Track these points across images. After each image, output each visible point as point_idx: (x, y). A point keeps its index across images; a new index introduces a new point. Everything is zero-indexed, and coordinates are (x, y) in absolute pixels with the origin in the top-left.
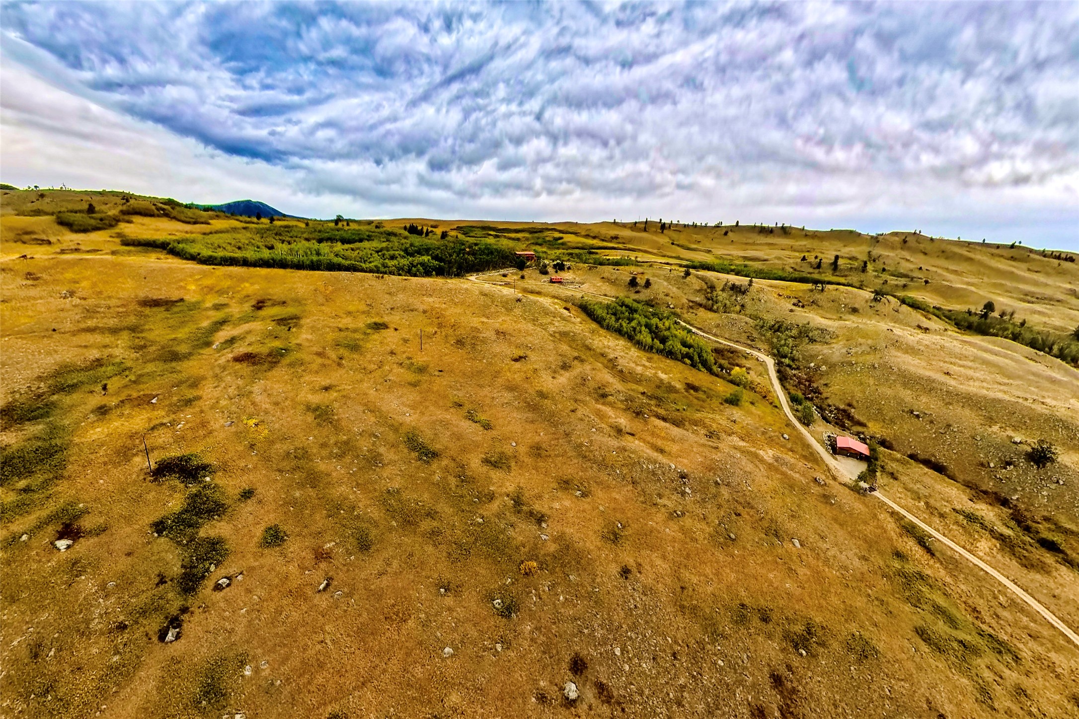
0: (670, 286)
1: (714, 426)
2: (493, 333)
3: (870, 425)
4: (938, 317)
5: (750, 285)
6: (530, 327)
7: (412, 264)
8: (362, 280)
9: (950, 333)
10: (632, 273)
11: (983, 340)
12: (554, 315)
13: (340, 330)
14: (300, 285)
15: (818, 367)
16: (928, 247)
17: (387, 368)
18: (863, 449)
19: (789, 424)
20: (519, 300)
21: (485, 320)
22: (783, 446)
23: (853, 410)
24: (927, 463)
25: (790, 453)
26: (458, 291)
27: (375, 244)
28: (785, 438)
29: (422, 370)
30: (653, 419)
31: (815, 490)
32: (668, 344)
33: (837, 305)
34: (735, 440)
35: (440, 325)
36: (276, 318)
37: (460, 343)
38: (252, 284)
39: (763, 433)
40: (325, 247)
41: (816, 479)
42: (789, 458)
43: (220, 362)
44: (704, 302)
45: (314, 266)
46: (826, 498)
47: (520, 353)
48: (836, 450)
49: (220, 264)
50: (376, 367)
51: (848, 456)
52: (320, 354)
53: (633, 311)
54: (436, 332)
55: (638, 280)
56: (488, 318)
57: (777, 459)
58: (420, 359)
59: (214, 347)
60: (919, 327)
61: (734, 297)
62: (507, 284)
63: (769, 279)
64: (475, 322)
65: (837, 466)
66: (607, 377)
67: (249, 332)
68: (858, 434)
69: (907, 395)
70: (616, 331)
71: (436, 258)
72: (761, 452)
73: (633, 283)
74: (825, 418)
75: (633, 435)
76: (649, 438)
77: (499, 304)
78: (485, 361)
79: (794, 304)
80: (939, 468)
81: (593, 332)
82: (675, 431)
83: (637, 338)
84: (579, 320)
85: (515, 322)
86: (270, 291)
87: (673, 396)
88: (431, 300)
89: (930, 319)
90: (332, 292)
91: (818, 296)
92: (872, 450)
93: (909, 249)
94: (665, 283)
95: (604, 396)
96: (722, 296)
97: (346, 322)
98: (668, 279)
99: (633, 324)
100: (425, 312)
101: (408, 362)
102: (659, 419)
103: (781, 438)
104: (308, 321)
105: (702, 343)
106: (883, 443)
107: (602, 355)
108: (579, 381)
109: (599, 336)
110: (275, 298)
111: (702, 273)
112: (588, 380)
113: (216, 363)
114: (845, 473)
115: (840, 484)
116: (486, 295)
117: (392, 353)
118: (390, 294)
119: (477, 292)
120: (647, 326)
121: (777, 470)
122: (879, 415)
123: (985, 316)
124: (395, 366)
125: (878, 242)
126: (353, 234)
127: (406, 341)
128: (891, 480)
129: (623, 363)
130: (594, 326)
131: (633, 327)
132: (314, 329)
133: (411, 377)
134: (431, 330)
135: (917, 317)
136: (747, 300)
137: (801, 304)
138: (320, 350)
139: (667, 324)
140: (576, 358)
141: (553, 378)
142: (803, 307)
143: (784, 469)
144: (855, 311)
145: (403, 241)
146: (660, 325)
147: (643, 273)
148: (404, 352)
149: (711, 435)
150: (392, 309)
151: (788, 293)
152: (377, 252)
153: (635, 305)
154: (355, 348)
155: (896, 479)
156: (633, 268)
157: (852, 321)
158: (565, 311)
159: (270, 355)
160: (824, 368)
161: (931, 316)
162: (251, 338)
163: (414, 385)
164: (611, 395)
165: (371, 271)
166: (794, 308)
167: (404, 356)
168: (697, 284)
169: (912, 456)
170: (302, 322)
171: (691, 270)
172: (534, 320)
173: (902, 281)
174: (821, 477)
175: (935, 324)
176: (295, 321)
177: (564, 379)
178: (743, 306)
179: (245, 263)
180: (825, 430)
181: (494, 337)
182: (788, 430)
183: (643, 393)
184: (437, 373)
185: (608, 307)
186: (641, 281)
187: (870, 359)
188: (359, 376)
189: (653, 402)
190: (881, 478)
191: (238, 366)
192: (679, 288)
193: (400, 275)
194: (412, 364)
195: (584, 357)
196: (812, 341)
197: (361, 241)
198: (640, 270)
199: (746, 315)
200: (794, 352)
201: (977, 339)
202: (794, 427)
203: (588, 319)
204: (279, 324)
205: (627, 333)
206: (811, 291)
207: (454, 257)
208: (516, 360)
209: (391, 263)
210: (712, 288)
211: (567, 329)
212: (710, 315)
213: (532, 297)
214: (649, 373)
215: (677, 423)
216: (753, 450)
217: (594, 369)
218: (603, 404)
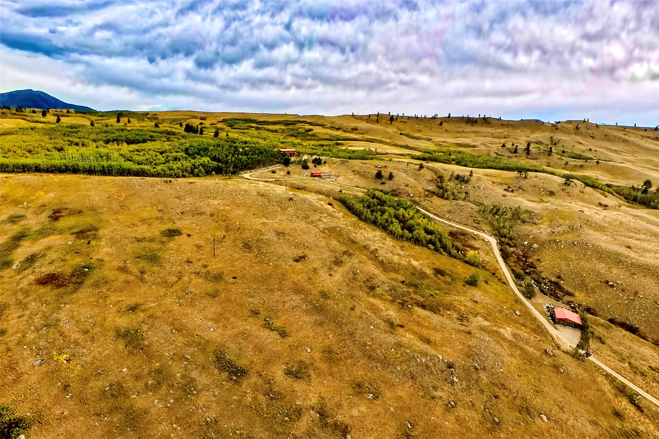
0: (409, 178)
1: (463, 308)
2: (274, 234)
3: (577, 294)
4: (612, 194)
5: (471, 175)
6: (302, 225)
7: (194, 165)
8: (152, 186)
9: (623, 208)
10: (376, 167)
11: (648, 213)
12: (322, 211)
13: (139, 241)
14: (93, 192)
15: (530, 246)
16: (595, 132)
17: (186, 278)
18: (575, 318)
19: (517, 301)
20: (291, 199)
21: (264, 220)
22: (516, 322)
23: (562, 282)
24: (623, 325)
25: (523, 328)
26: (237, 192)
27: (157, 145)
28: (516, 314)
29: (218, 278)
30: (416, 308)
31: (547, 361)
32: (415, 233)
33: (537, 189)
34: (480, 319)
35: (227, 229)
36: (73, 231)
37: (247, 246)
38: (46, 192)
39: (501, 311)
40: (113, 150)
41: (546, 351)
42: (524, 333)
43: (22, 285)
44: (437, 191)
45: (105, 172)
46: (556, 367)
47: (299, 253)
48: (555, 320)
49: (13, 172)
50: (176, 279)
51: (565, 325)
52: (123, 269)
53: (382, 203)
54: (224, 237)
55: (383, 173)
56: (267, 218)
57: (514, 335)
58: (215, 266)
59: (14, 267)
60: (600, 204)
61: (459, 186)
62: (278, 182)
63: (484, 168)
64: (257, 222)
65: (558, 336)
66: (372, 268)
67: (49, 248)
68: (569, 303)
69: (601, 267)
70: (373, 223)
71: (214, 159)
72: (502, 331)
73: (379, 176)
74: (542, 291)
75: (402, 326)
76: (415, 328)
77: (275, 204)
78: (271, 264)
79: (505, 190)
80: (633, 330)
81: (354, 225)
82: (435, 318)
83: (390, 228)
84: (341, 214)
85: (291, 221)
86: (66, 200)
87: (426, 282)
88: (216, 202)
89: (606, 197)
90: (126, 198)
91: (523, 183)
92: (583, 319)
93: (581, 134)
94: (404, 175)
95: (372, 288)
96: (451, 185)
97: (143, 231)
98: (405, 171)
99: (386, 216)
100: (212, 215)
101: (203, 270)
102: (419, 306)
103: (515, 315)
104: (106, 231)
105: (440, 229)
106: (588, 310)
107: (365, 247)
108: (351, 275)
109: (361, 229)
110: (70, 207)
111: (431, 164)
112: (358, 273)
113: (19, 287)
114: (565, 341)
115: (564, 352)
116: (263, 195)
117: (189, 262)
118: (178, 198)
119: (255, 193)
120: (396, 217)
121: (516, 346)
122: (583, 286)
123: (645, 191)
124: (193, 276)
125: (557, 129)
126: (137, 135)
127: (199, 247)
128: (601, 345)
129: (383, 254)
130: (354, 219)
131: (386, 219)
132: (113, 242)
133: (210, 287)
134: (220, 233)
135: (597, 195)
136: (469, 187)
137: (510, 189)
138: (121, 264)
139: (411, 213)
140: (345, 253)
141: (330, 275)
142: (512, 191)
143: (521, 344)
144: (552, 193)
145: (183, 141)
146: (406, 215)
147: (386, 167)
148: (199, 260)
149: (462, 318)
150: (182, 213)
151: (499, 180)
152: (161, 153)
153: (384, 197)
154: (153, 259)
155: (603, 343)
156: (375, 162)
157: (552, 203)
158: (329, 207)
159: (73, 275)
160: (535, 246)
161: (607, 194)
162: (52, 255)
163: (214, 295)
164: (378, 287)
165: (158, 175)
166: (505, 193)
167: (200, 264)
168: (429, 175)
169: (612, 321)
170: (101, 233)
171: (424, 163)
172: (307, 217)
173: (580, 162)
174: (549, 349)
175: (611, 200)
176: (93, 232)
177: (339, 274)
178: (466, 193)
179: (38, 169)
180: (545, 301)
181: (275, 239)
182: (519, 307)
183: (403, 282)
184: (231, 280)
185: (362, 201)
186: (385, 174)
187: (570, 237)
188: (162, 291)
189: (411, 290)
190: (593, 344)
191: (42, 290)
192: (415, 179)
193: (184, 176)
194: (208, 272)
195: (351, 251)
196: (524, 222)
197: (144, 141)
198: (382, 164)
199: (469, 201)
200: (511, 233)
201: (643, 212)
202: (522, 303)
203: (348, 213)
204: (78, 237)
205: (381, 224)
206: (517, 178)
207: (230, 157)
208: (297, 261)
209: (175, 165)
210: (441, 177)
211: (333, 225)
212: (444, 202)
213: (301, 195)
214: (404, 262)
215: (434, 309)
216: (495, 328)
217: (360, 262)
218: (374, 296)
